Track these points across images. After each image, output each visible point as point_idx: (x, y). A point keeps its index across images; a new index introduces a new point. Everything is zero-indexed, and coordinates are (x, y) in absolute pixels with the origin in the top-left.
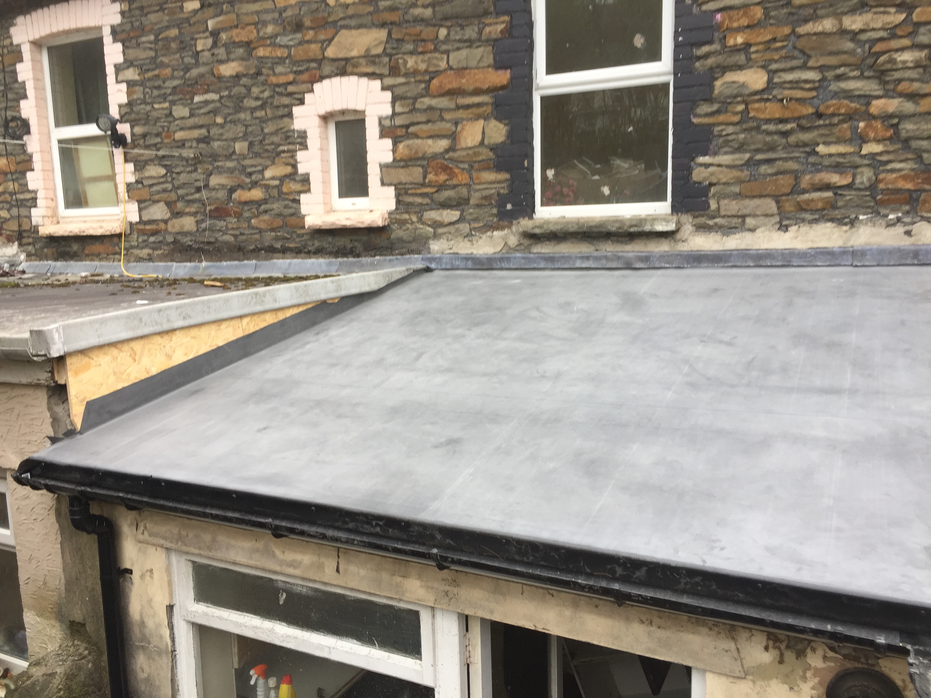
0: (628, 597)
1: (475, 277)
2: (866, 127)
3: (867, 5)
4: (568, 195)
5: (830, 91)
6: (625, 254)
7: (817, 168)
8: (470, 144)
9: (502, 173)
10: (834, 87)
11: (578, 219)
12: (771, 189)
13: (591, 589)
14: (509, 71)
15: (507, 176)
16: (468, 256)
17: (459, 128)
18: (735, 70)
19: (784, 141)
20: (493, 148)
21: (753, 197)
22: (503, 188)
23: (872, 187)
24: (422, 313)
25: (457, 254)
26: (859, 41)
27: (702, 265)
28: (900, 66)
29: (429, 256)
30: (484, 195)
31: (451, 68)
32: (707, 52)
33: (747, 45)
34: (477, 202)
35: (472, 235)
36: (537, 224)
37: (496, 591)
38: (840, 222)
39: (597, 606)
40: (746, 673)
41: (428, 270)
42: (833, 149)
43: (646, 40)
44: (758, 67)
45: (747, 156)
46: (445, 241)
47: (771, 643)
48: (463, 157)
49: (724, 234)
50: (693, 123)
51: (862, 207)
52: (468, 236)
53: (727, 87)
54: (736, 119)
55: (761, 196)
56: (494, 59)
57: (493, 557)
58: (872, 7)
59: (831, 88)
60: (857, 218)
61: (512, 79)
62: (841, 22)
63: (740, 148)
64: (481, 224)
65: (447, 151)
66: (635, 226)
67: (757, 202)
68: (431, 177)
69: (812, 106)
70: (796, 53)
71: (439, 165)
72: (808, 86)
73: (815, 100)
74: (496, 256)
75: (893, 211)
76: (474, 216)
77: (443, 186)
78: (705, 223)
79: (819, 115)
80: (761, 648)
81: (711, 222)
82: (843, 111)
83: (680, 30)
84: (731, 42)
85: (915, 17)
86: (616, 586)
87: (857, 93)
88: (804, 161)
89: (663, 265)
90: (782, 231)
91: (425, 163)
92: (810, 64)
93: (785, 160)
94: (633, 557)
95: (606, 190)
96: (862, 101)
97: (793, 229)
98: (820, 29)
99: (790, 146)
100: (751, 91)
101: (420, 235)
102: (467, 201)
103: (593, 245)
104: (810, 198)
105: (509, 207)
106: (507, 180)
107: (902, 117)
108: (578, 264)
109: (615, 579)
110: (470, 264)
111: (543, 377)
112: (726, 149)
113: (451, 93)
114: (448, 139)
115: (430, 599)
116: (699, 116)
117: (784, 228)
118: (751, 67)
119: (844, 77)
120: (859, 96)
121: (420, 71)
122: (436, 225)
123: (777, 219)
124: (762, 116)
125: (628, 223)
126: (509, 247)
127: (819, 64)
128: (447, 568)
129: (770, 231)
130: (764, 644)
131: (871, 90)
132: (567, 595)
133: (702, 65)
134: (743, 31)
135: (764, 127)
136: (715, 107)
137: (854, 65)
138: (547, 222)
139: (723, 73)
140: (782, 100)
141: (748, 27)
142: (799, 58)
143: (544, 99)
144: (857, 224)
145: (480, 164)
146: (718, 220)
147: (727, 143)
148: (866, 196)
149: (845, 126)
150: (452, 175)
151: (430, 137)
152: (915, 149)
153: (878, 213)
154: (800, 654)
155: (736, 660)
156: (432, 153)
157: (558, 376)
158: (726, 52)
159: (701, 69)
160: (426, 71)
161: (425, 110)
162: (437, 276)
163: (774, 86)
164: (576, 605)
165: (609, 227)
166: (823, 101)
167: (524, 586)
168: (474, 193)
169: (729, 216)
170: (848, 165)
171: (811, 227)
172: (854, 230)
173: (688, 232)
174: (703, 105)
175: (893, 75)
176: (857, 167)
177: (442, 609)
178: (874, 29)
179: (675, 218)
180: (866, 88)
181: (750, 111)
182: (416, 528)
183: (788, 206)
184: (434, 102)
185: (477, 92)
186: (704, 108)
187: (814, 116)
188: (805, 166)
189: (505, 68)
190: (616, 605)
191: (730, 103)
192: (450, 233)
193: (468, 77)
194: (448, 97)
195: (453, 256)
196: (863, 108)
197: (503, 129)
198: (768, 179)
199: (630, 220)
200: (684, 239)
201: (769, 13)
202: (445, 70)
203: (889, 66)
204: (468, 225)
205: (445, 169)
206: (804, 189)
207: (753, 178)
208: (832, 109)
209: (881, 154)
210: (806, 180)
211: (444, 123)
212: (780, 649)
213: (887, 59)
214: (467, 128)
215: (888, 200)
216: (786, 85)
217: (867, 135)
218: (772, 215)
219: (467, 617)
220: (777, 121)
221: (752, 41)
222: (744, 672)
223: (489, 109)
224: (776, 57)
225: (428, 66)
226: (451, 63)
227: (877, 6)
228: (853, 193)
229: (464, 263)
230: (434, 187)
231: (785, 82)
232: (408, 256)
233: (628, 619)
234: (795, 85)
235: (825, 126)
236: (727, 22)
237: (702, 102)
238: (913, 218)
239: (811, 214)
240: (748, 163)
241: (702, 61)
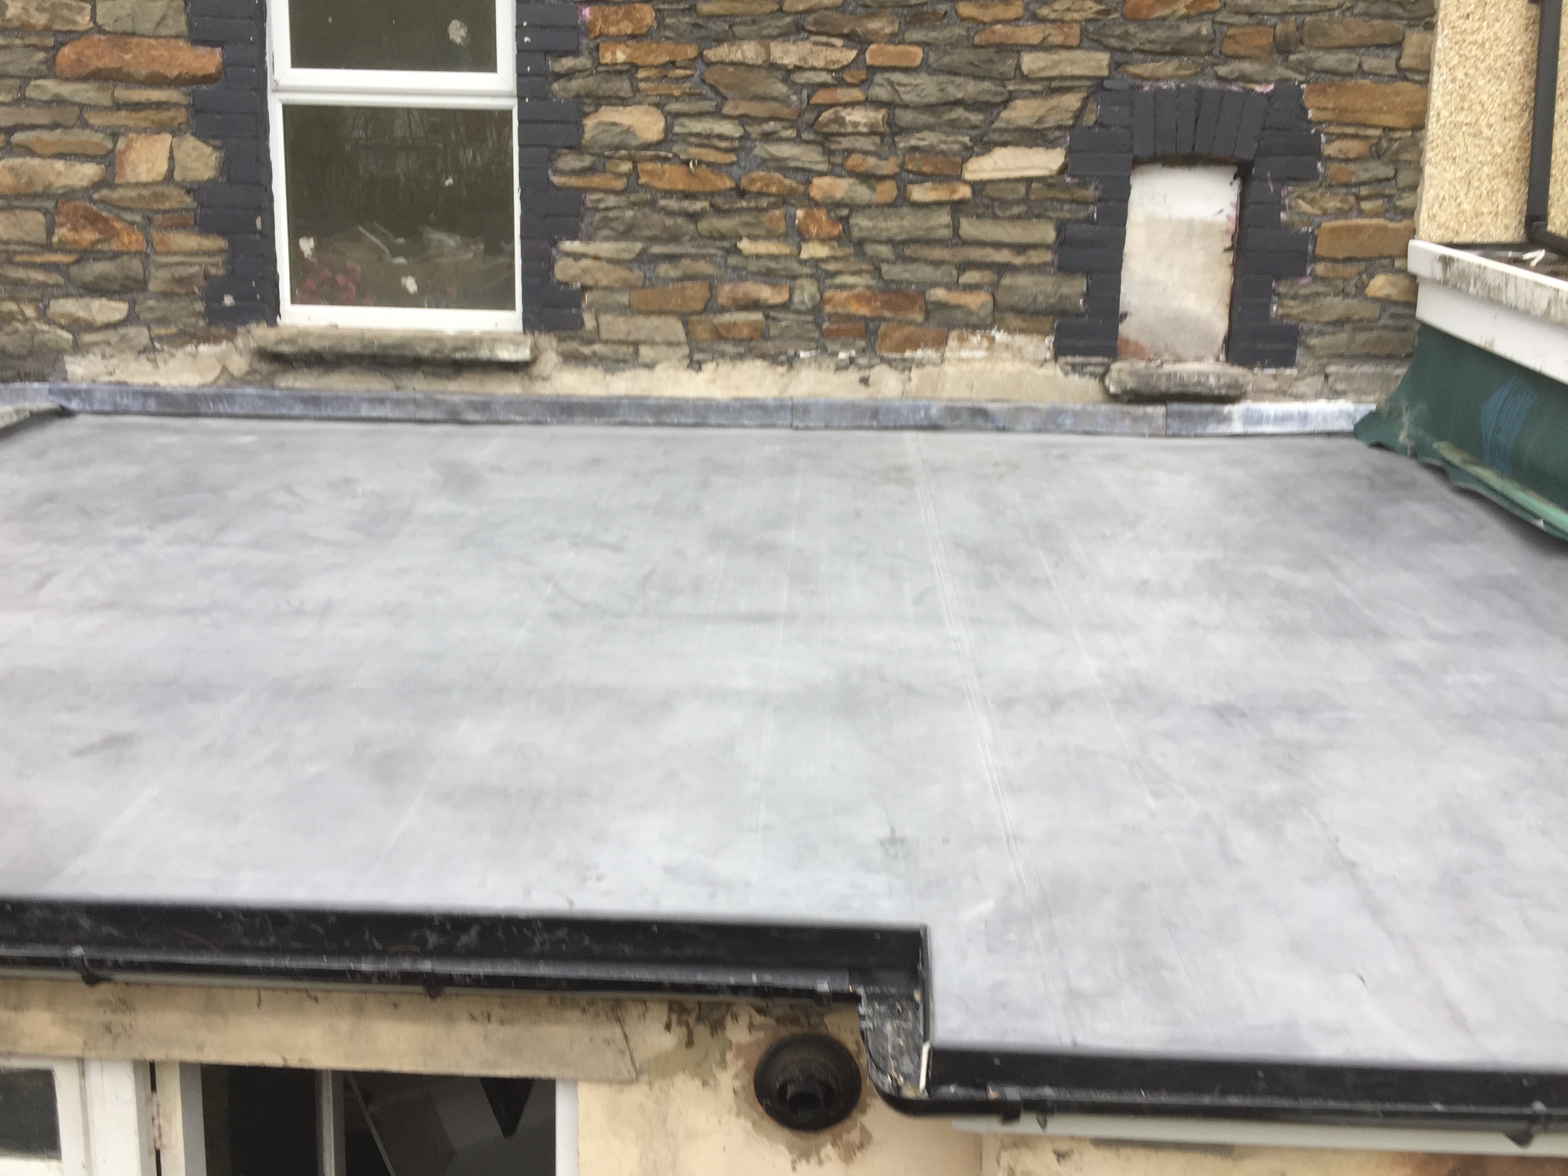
0: (448, 980)
1: (163, 429)
2: (805, 218)
3: (803, 29)
4: (345, 289)
5: (756, 156)
6: (447, 398)
7: (741, 274)
8: (144, 178)
9: (211, 237)
10: (761, 150)
11: (362, 331)
12: (675, 302)
13: (383, 977)
14: (218, 50)
15: (221, 243)
16: (147, 389)
17: (121, 144)
18: (614, 105)
19: (692, 227)
20: (193, 189)
21: (649, 313)
22: (215, 265)
23: (816, 310)
24: (51, 497)
25: (125, 383)
26: (794, 83)
27: (575, 419)
28: (850, 129)
29: (64, 385)
30: (177, 275)
31: (100, 30)
32: (570, 68)
33: (632, 67)
34: (163, 287)
35: (154, 349)
36: (285, 336)
37: (209, 1008)
38: (773, 359)
39: (395, 1006)
40: (638, 1073)
41: (63, 413)
42: (763, 247)
43: (470, 32)
44: (650, 105)
45: (638, 246)
46: (99, 358)
47: (674, 1018)
48: (132, 199)
49: (607, 370)
50: (552, 182)
51: (803, 339)
52: (147, 351)
53: (604, 131)
54: (620, 184)
55: (661, 313)
56: (189, 24)
57: (200, 948)
58: (811, 33)
59: (756, 151)
60: (796, 355)
61: (226, 65)
62: (768, 52)
63: (627, 233)
64: (173, 330)
65: (97, 186)
66: (464, 349)
67: (655, 321)
68: (63, 233)
69: (731, 177)
70: (706, 90)
71: (81, 212)
72: (723, 144)
73: (735, 168)
74: (206, 390)
75: (845, 346)
76: (158, 314)
77: (91, 252)
78: (577, 350)
79: (742, 193)
80: (661, 1027)
81: (586, 350)
82: (774, 189)
83: (525, 24)
84: (607, 58)
85: (869, 59)
86: (427, 966)
87: (793, 164)
88: (722, 262)
89: (512, 417)
90: (694, 369)
91: (50, 205)
92: (727, 110)
93: (694, 257)
94: (455, 911)
95: (411, 284)
96: (800, 177)
97: (709, 367)
98: (737, 56)
99: (701, 236)
100: (641, 141)
101: (44, 344)
102: (142, 284)
103: (392, 378)
104: (732, 321)
105: (228, 300)
106: (221, 251)
107: (855, 207)
108: (365, 411)
109: (426, 954)
110: (152, 404)
111: (299, 612)
112: (606, 232)
113: (100, 76)
114: (98, 163)
115: (74, 1043)
116: (562, 173)
117: (696, 365)
118: (640, 103)
119: (772, 137)
120: (796, 169)
121: (33, 27)
122: (78, 326)
123: (686, 350)
124: (659, 184)
125: (450, 344)
126: (232, 377)
127: (738, 112)
128: (108, 980)
129: (675, 368)
130: (665, 1018)
131: (810, 162)
132: (343, 994)
133: (564, 90)
134: (625, 42)
135: (662, 203)
136: (587, 161)
137: (787, 120)
138: (305, 333)
139: (598, 106)
140: (686, 163)
141: (633, 36)
142: (711, 99)
143: (289, 110)
144: (796, 365)
145: (166, 216)
146: (598, 348)
147: (606, 222)
148: (808, 322)
149: (777, 212)
150: (109, 233)
151: (60, 156)
152: (871, 257)
153: (825, 349)
154: (717, 1027)
155: (622, 1053)
156: (65, 186)
157: (327, 610)
158: (600, 72)
159: (561, 94)
160: (47, 29)
161: (48, 103)
162: (82, 425)
163: (675, 138)
164: (359, 1010)
165: (419, 349)
166: (747, 171)
167: (263, 993)
168: (156, 270)
169: (614, 342)
170: (783, 273)
171: (734, 367)
172: (793, 373)
173: (551, 364)
174: (567, 154)
175: (840, 143)
176: (794, 277)
177: (101, 1059)
178: (813, 69)
179: (529, 340)
180: (804, 158)
181: (641, 174)
182: (38, 913)
183: (702, 332)
184: (66, 90)
185: (156, 81)
186: (569, 161)
187: (734, 193)
188: (723, 270)
189: (212, 43)
190: (428, 999)
191: (609, 158)
192: (108, 343)
193: (136, 51)
194: (97, 85)
195: (118, 388)
196: (802, 188)
197: (210, 156)
198: (670, 286)
199: (455, 338)
200: (544, 375)
201: (664, 19)
202: (87, 32)
203: (835, 128)
204: (145, 331)
205: (93, 220)
206: (722, 306)
207: (648, 283)
208: (758, 184)
209: (826, 260)
210: (725, 292)
211: (87, 131)
212: (687, 1025)
213: (833, 116)
214: (137, 145)
215: (838, 330)
216: (693, 140)
217: (808, 231)
218: (678, 344)
219: (152, 1066)
220: (680, 195)
221: (639, 62)
222: (636, 1071)
223: (181, 116)
224: (677, 93)
225: (51, 20)
226: (99, 20)
227: (818, 33)
228: (791, 316)
229: (141, 402)
230: (70, 252)
231: (691, 134)
232: (18, 385)
233: (450, 1019)
234: (705, 141)
235: (750, 209)
236: (599, 24)
237: (565, 151)
238: (870, 360)
239: (735, 345)
240: (643, 259)
241: (562, 81)
